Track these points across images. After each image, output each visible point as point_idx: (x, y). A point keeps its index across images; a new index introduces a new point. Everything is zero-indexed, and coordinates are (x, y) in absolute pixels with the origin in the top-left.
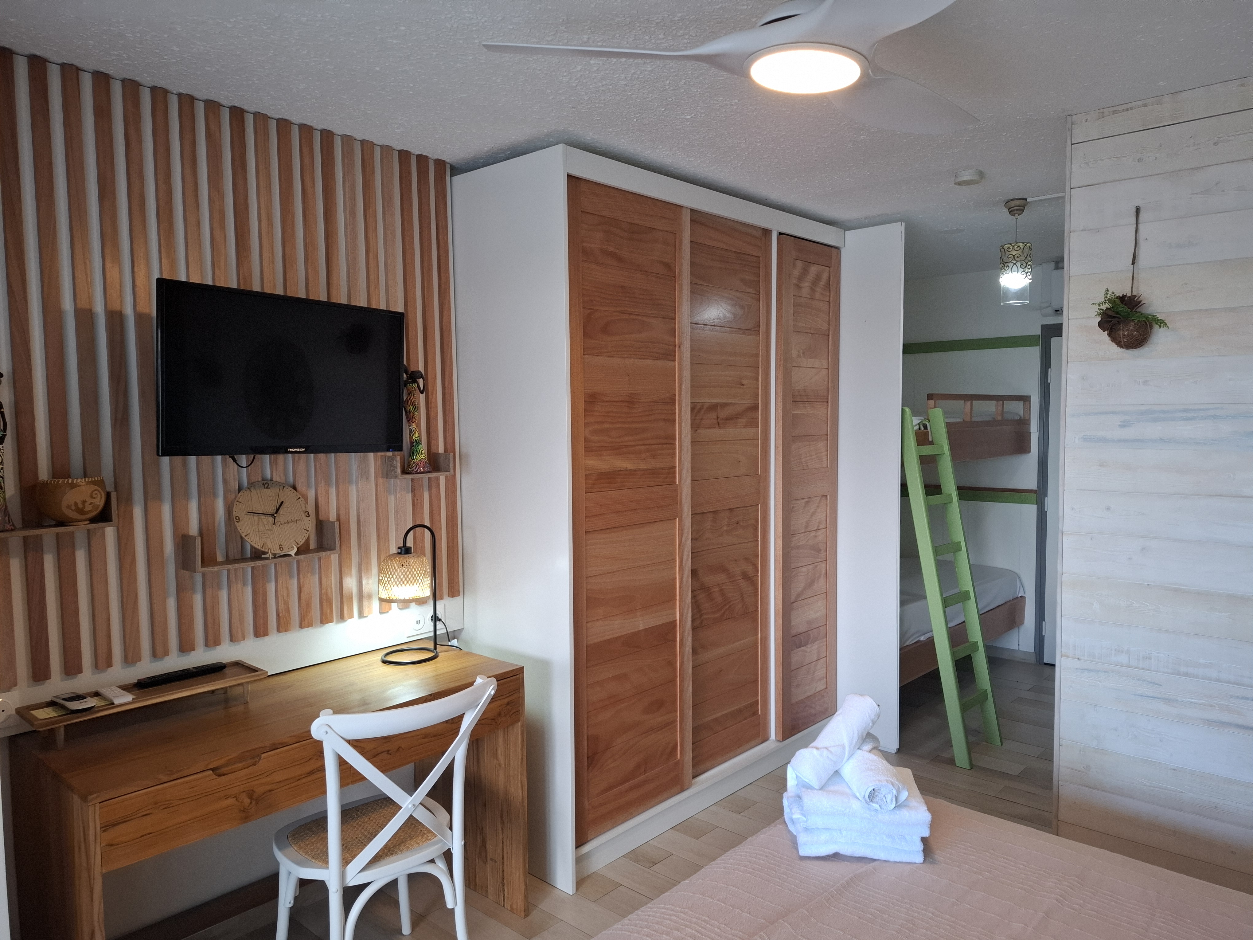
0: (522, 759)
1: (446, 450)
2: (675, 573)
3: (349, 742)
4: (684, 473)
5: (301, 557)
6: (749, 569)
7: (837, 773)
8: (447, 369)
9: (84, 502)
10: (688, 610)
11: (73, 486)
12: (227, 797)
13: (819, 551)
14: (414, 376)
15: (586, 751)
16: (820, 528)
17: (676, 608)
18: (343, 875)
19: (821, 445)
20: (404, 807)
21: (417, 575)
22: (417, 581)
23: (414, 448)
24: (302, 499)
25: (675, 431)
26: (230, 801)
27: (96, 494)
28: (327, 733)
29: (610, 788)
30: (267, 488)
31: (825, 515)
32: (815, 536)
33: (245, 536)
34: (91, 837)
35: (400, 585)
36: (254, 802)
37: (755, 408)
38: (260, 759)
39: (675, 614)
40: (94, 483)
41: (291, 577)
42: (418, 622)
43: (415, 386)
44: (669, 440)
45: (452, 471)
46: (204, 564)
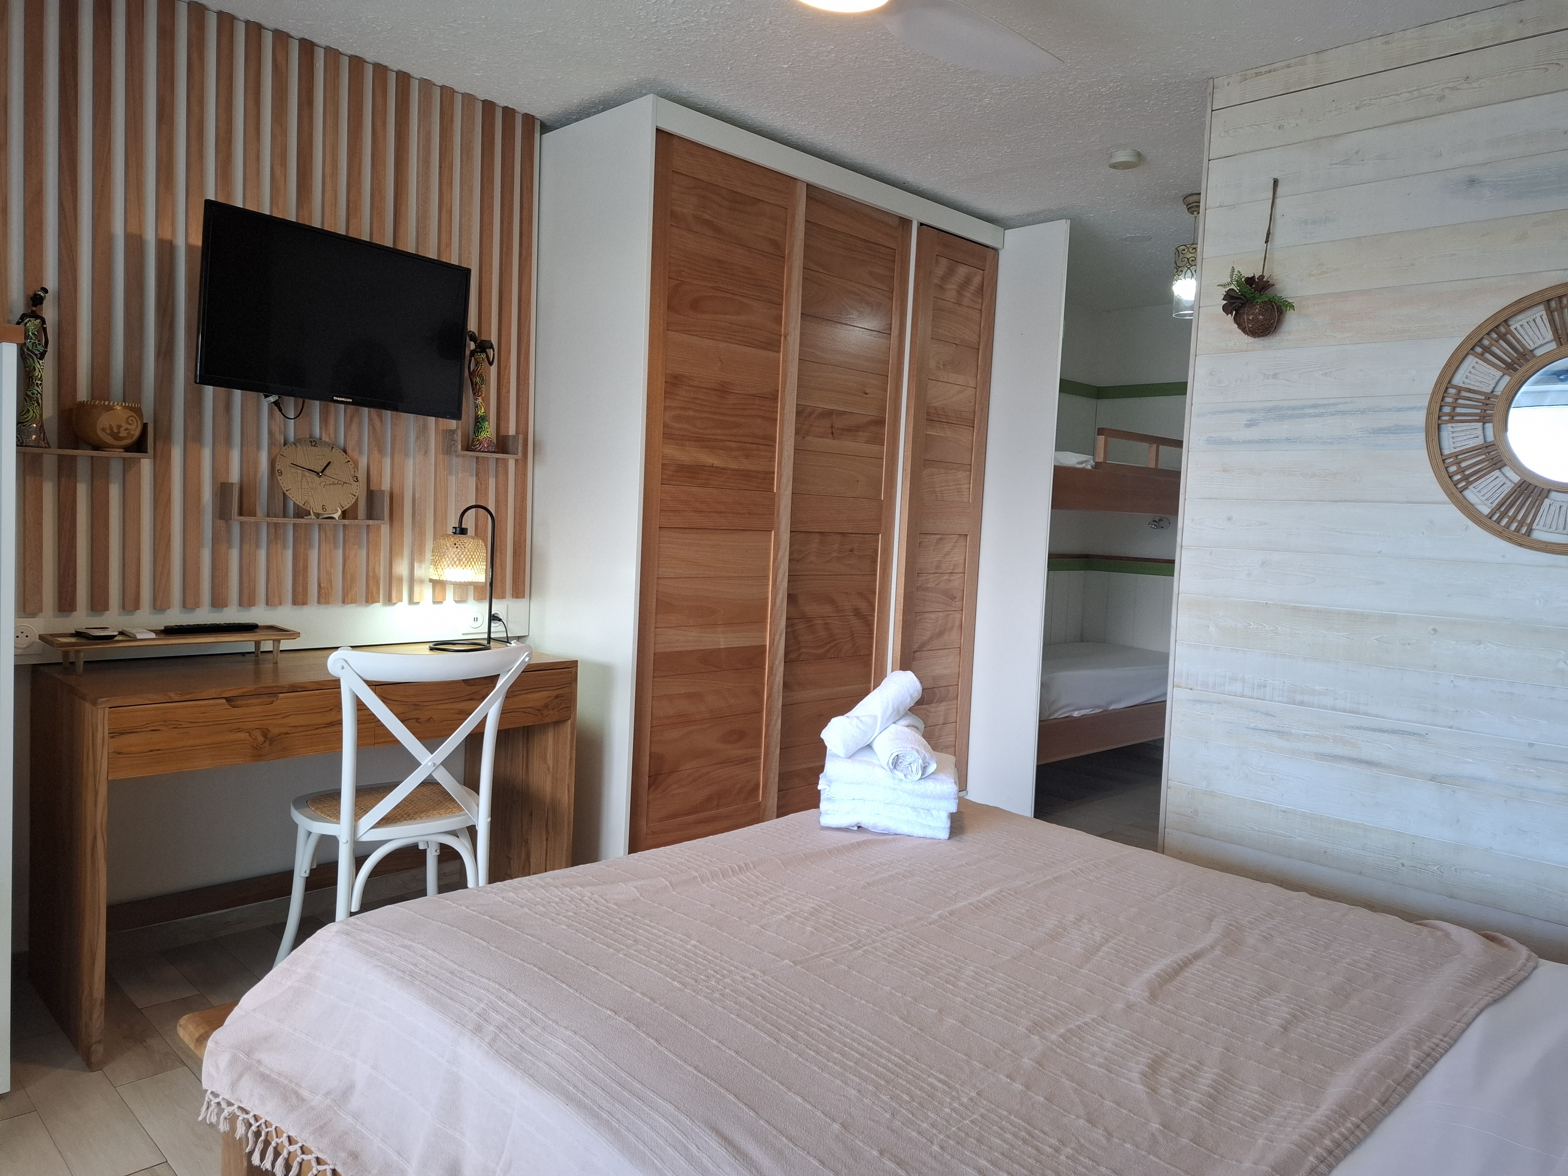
0: (571, 759)
1: (517, 433)
2: (768, 592)
3: (366, 682)
4: (784, 480)
5: (346, 522)
6: (863, 605)
7: (869, 746)
8: (524, 345)
9: (119, 427)
10: (781, 636)
11: (110, 408)
12: (239, 730)
13: (953, 598)
14: (484, 346)
15: (647, 768)
16: (955, 571)
17: (766, 631)
18: (354, 829)
19: (961, 475)
20: (423, 764)
21: (470, 557)
22: (470, 563)
23: (478, 424)
24: (351, 462)
25: (776, 433)
26: (243, 735)
27: (132, 420)
28: (343, 668)
29: (674, 816)
30: (314, 446)
31: (963, 557)
32: (949, 580)
33: (287, 491)
34: (99, 741)
35: (450, 566)
36: (267, 742)
37: (881, 422)
38: (277, 699)
39: (765, 637)
40: (131, 409)
41: (336, 547)
42: (476, 619)
43: (483, 356)
44: (768, 441)
45: (520, 454)
46: (241, 513)
